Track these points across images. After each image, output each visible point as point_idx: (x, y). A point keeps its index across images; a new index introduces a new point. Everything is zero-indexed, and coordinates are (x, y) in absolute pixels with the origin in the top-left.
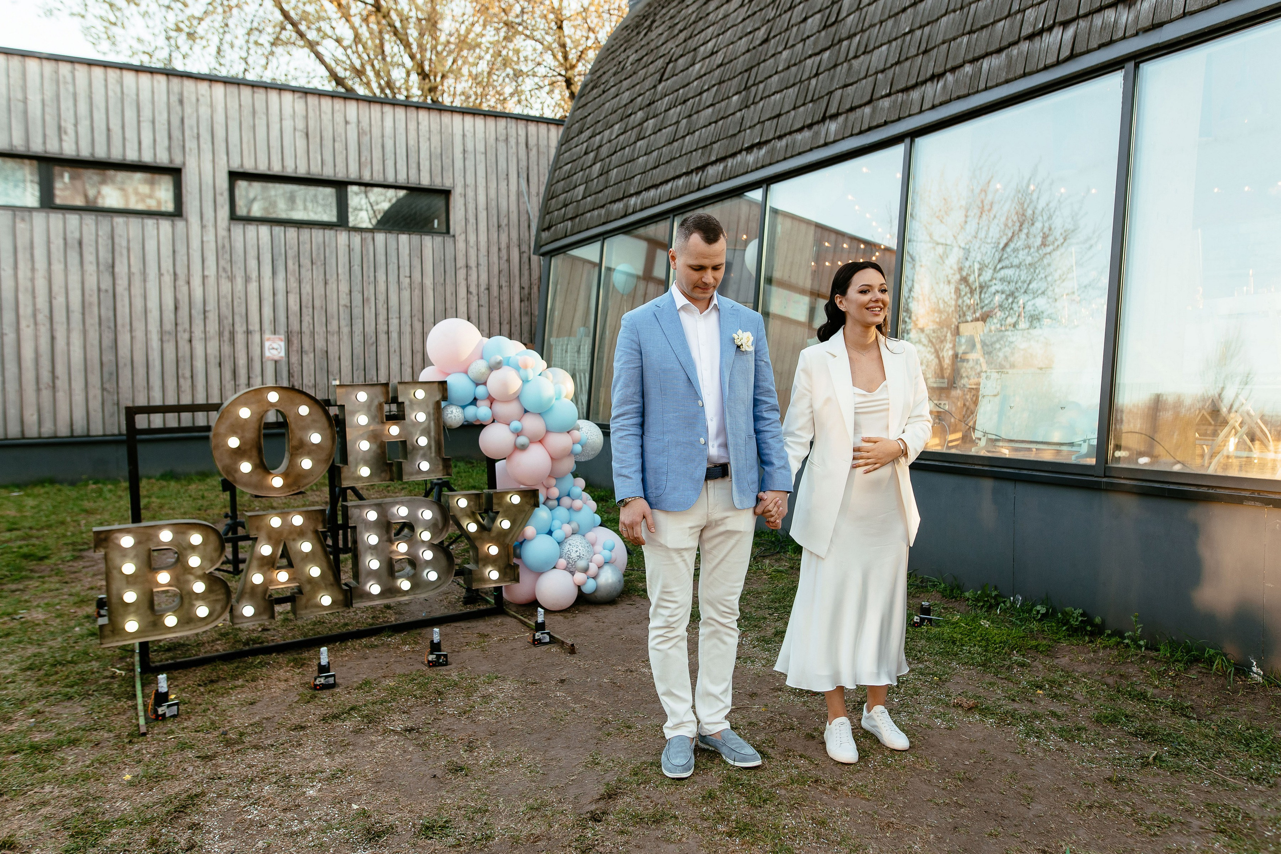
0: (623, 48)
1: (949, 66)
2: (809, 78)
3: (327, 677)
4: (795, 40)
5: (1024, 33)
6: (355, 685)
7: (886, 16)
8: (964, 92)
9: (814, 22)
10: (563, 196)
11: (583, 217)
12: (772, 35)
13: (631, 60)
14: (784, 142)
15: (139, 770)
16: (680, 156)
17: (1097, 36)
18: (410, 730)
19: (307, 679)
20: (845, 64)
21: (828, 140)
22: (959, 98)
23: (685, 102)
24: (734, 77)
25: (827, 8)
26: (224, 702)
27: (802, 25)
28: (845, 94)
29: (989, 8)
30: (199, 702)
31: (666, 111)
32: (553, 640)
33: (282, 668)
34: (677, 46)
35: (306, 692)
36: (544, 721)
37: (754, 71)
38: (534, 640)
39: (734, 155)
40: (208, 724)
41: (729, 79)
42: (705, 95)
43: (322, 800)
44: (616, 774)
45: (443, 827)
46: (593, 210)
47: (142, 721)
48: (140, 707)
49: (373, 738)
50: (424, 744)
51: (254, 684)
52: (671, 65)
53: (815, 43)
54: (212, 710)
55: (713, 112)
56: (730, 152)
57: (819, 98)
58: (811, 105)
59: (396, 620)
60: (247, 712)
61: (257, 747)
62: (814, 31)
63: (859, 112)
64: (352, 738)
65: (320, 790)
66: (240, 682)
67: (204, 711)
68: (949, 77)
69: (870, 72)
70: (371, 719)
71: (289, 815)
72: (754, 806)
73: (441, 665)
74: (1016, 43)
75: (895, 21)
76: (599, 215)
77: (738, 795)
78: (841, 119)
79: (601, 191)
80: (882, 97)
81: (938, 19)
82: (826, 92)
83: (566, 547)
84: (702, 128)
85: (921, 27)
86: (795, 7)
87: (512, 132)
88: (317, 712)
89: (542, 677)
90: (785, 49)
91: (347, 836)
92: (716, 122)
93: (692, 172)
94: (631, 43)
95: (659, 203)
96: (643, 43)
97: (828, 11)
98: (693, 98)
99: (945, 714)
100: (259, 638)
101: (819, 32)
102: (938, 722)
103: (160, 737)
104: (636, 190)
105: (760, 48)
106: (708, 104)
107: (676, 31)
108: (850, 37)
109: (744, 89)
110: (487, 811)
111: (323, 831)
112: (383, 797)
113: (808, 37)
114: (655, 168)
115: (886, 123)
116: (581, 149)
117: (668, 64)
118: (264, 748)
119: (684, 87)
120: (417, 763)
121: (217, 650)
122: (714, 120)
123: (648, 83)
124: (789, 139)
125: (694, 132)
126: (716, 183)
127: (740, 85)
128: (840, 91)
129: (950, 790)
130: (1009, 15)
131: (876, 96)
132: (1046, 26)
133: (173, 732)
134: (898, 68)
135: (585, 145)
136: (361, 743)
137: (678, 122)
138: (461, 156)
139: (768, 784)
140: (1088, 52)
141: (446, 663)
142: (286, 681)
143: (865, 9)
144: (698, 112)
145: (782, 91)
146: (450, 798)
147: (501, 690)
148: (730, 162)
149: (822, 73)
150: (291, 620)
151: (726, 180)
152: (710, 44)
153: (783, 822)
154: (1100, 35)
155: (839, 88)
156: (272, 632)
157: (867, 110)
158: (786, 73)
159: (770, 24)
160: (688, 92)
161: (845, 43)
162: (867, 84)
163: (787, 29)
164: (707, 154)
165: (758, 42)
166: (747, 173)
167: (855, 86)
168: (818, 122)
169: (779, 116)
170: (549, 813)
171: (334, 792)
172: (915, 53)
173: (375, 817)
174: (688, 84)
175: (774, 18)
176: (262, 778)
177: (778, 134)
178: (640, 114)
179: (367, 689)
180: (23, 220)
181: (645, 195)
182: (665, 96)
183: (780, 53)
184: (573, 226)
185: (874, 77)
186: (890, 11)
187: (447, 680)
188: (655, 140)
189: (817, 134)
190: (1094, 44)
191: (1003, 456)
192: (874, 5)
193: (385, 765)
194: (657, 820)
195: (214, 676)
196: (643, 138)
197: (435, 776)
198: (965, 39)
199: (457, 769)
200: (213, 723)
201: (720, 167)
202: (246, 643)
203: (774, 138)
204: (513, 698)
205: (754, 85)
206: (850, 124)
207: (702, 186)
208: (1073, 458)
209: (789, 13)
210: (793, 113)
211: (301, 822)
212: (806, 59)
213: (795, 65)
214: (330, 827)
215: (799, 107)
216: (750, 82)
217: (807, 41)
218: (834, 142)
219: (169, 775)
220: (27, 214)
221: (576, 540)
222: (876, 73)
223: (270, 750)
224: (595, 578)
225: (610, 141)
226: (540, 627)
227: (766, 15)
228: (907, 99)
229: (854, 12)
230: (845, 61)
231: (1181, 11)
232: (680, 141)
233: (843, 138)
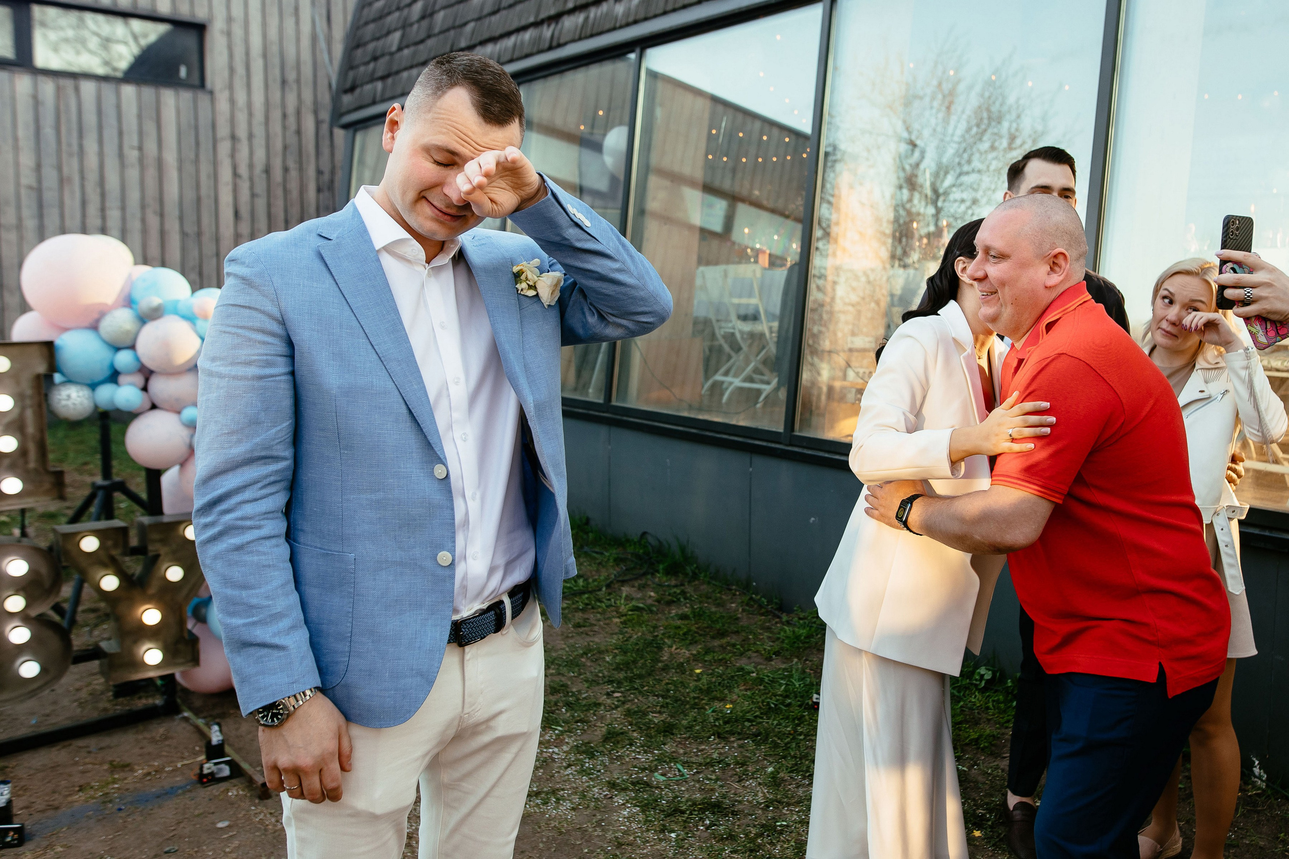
10: (371, 47)
11: (397, 77)
32: (235, 773)
38: (202, 776)
39: (598, 2)
79: (422, 41)
93: (542, 21)
114: (494, 13)
126: (573, 41)
141: (20, 842)
148: (592, 11)
151: (586, 37)
166: (614, 29)
201: (580, 18)
207: (554, 44)
226: (215, 751)
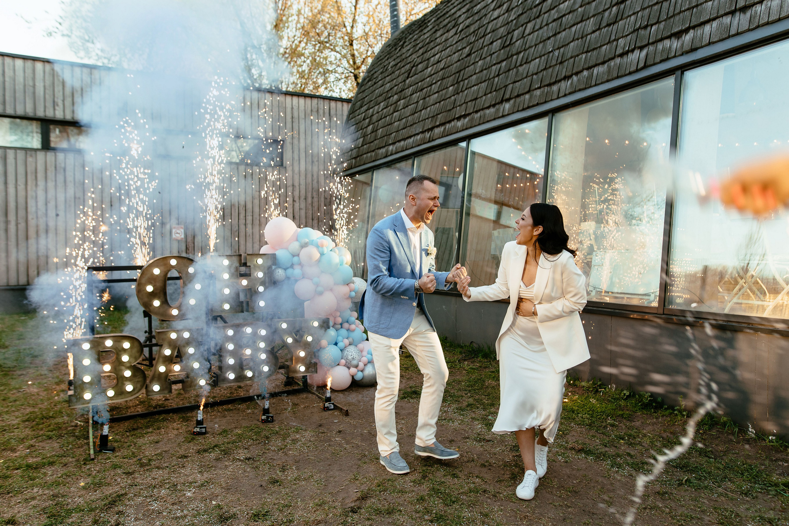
0: (386, 58)
1: (574, 72)
2: (494, 77)
3: (201, 428)
4: (486, 54)
5: (617, 53)
6: (218, 433)
7: (539, 42)
8: (582, 86)
9: (497, 45)
11: (361, 157)
12: (473, 51)
13: (391, 64)
14: (479, 114)
15: (89, 480)
16: (419, 122)
17: (659, 55)
18: (249, 459)
19: (190, 429)
20: (515, 70)
21: (504, 114)
22: (580, 90)
23: (422, 90)
24: (451, 76)
25: (505, 36)
26: (140, 441)
27: (490, 46)
28: (514, 87)
29: (597, 38)
30: (126, 441)
31: (411, 95)
32: (336, 408)
33: (175, 422)
34: (418, 57)
35: (189, 436)
36: (328, 454)
37: (462, 72)
38: (325, 407)
39: (450, 122)
40: (131, 454)
41: (447, 77)
42: (433, 86)
43: (195, 499)
44: (367, 485)
45: (264, 515)
46: (368, 153)
47: (92, 452)
48: (91, 444)
49: (227, 463)
50: (257, 467)
51: (158, 431)
52: (414, 68)
53: (497, 56)
54: (133, 446)
55: (438, 96)
56: (448, 120)
57: (499, 89)
58: (494, 93)
59: (244, 394)
60: (154, 448)
61: (158, 468)
62: (497, 50)
63: (522, 97)
64: (214, 464)
65: (194, 493)
66: (150, 430)
67: (129, 446)
68: (575, 78)
69: (529, 74)
70: (226, 452)
71: (175, 507)
72: (447, 505)
73: (269, 422)
74: (613, 59)
75: (544, 45)
76: (371, 156)
77: (438, 499)
78: (512, 102)
79: (372, 142)
80: (536, 89)
81: (568, 44)
82: (503, 85)
83: (346, 353)
84: (431, 106)
85: (559, 48)
86: (486, 35)
87: (321, 106)
88: (195, 448)
89: (328, 429)
90: (480, 60)
91: (208, 520)
92: (440, 102)
93: (425, 131)
94: (391, 55)
95: (406, 149)
96: (398, 55)
97: (505, 38)
98: (426, 88)
99: (564, 454)
100: (163, 404)
101: (500, 50)
102: (560, 458)
103: (102, 461)
104: (393, 141)
105: (466, 59)
106: (435, 91)
107: (418, 48)
108: (518, 53)
109: (456, 83)
110: (291, 506)
111: (195, 517)
112: (230, 497)
113: (494, 53)
114: (404, 129)
115: (538, 104)
116: (361, 117)
117: (412, 67)
118: (163, 469)
119: (421, 81)
120: (251, 478)
121: (138, 411)
122: (439, 101)
123: (400, 79)
124: (482, 113)
125: (427, 108)
126: (439, 138)
127: (454, 80)
128: (512, 85)
129: (564, 498)
130: (609, 42)
131: (533, 88)
132: (630, 49)
133: (109, 458)
134: (545, 72)
135: (364, 114)
136: (220, 466)
137: (417, 102)
138: (291, 120)
139: (456, 492)
140: (654, 64)
141: (272, 421)
142: (177, 429)
143: (527, 37)
144: (429, 96)
145: (478, 84)
146: (269, 498)
147: (303, 437)
148: (448, 126)
149: (501, 74)
150: (182, 394)
151: (445, 136)
152: (437, 57)
153: (463, 515)
154: (661, 55)
155: (511, 83)
156: (171, 401)
157: (527, 96)
158: (481, 74)
159: (472, 45)
160: (424, 84)
161: (515, 57)
162: (527, 81)
163: (481, 48)
164: (434, 121)
165: (464, 56)
166: (457, 132)
167: (520, 82)
168: (498, 103)
169: (476, 99)
170: (327, 508)
171: (202, 494)
172: (555, 63)
173: (225, 508)
174: (424, 80)
175: (474, 42)
176: (160, 486)
177: (475, 109)
178: (396, 97)
179: (224, 435)
180: (31, 156)
181: (398, 144)
182: (411, 86)
183: (477, 62)
184: (355, 162)
185: (531, 77)
186: (541, 39)
187: (272, 430)
188: (404, 112)
189: (498, 110)
190: (658, 60)
191: (606, 302)
192: (532, 35)
193: (233, 479)
194: (390, 512)
195: (135, 426)
196: (397, 111)
197: (261, 486)
198: (584, 56)
199: (274, 482)
200: (133, 453)
201: (442, 129)
202: (155, 407)
203: (473, 112)
204: (310, 441)
205: (462, 81)
206: (517, 104)
207: (431, 139)
208: (646, 303)
209: (483, 39)
210: (484, 97)
211: (182, 511)
212: (492, 66)
213: (486, 69)
214: (199, 514)
215: (488, 94)
216: (460, 79)
217: (493, 56)
218: (508, 115)
219: (106, 483)
220: (34, 152)
221: (351, 349)
222: (533, 75)
223: (166, 470)
224: (362, 371)
225: (378, 113)
226: (328, 400)
227: (469, 39)
228: (550, 90)
229: (520, 39)
230: (515, 68)
231: (708, 41)
232: (419, 113)
233: (513, 113)
